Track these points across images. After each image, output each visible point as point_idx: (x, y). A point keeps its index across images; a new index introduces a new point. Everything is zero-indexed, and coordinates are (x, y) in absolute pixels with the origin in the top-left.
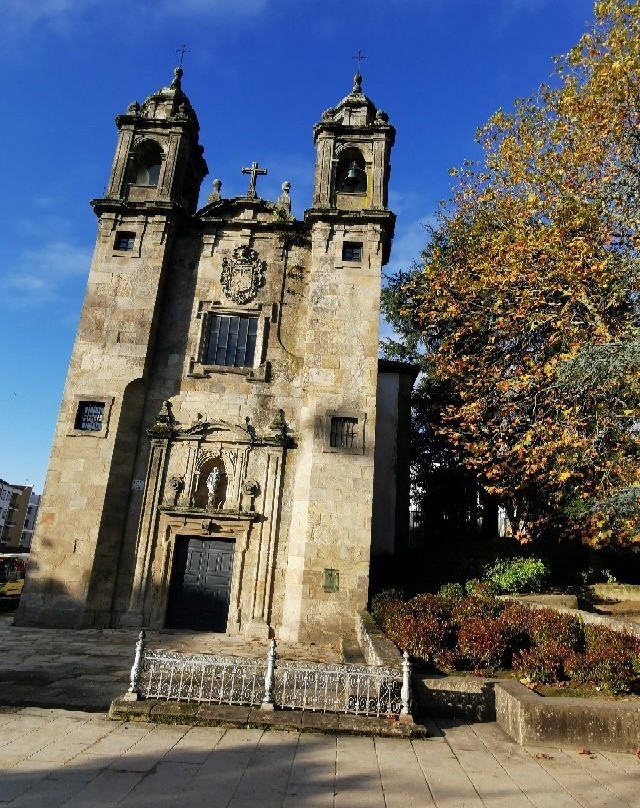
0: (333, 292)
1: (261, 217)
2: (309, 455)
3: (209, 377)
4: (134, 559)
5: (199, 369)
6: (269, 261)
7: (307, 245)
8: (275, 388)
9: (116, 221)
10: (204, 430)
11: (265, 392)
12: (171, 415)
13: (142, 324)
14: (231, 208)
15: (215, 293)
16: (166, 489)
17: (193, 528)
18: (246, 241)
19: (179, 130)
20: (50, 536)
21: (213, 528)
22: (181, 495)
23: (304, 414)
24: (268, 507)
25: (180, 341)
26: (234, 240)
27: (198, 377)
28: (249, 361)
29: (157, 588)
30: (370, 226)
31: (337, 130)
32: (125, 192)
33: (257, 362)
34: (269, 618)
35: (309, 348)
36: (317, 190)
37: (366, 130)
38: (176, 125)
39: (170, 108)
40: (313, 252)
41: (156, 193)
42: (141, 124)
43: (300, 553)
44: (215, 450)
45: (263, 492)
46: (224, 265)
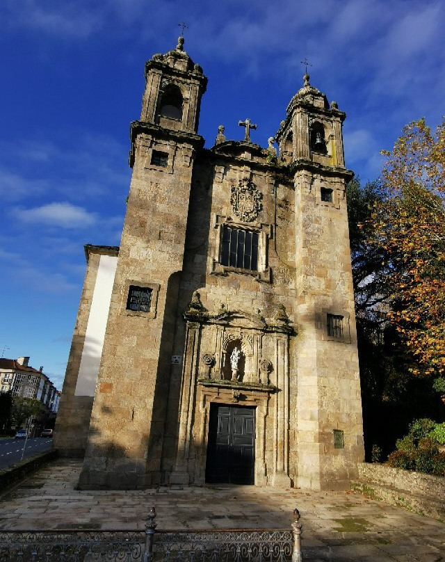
0: (317, 221)
1: (256, 160)
2: (311, 344)
3: (227, 275)
4: (177, 424)
5: (220, 268)
6: (265, 193)
7: (292, 186)
8: (276, 289)
9: (152, 142)
10: (227, 318)
11: (271, 291)
12: (200, 303)
13: (178, 226)
14: (236, 149)
15: (227, 210)
16: (201, 362)
17: (227, 397)
18: (248, 176)
19: (197, 82)
20: (108, 404)
21: (242, 397)
22: (213, 370)
23: (302, 309)
24: (280, 381)
25: (203, 244)
26: (238, 174)
27: (220, 274)
28: (255, 267)
29: (197, 448)
30: (337, 179)
31: (309, 108)
32: (157, 120)
33: (261, 267)
34: (290, 471)
35: (306, 261)
36: (298, 147)
37: (329, 113)
38: (195, 78)
39: (186, 65)
40: (298, 192)
41: (181, 126)
42: (168, 71)
43: (312, 419)
44: (236, 334)
45: (275, 369)
46: (232, 191)
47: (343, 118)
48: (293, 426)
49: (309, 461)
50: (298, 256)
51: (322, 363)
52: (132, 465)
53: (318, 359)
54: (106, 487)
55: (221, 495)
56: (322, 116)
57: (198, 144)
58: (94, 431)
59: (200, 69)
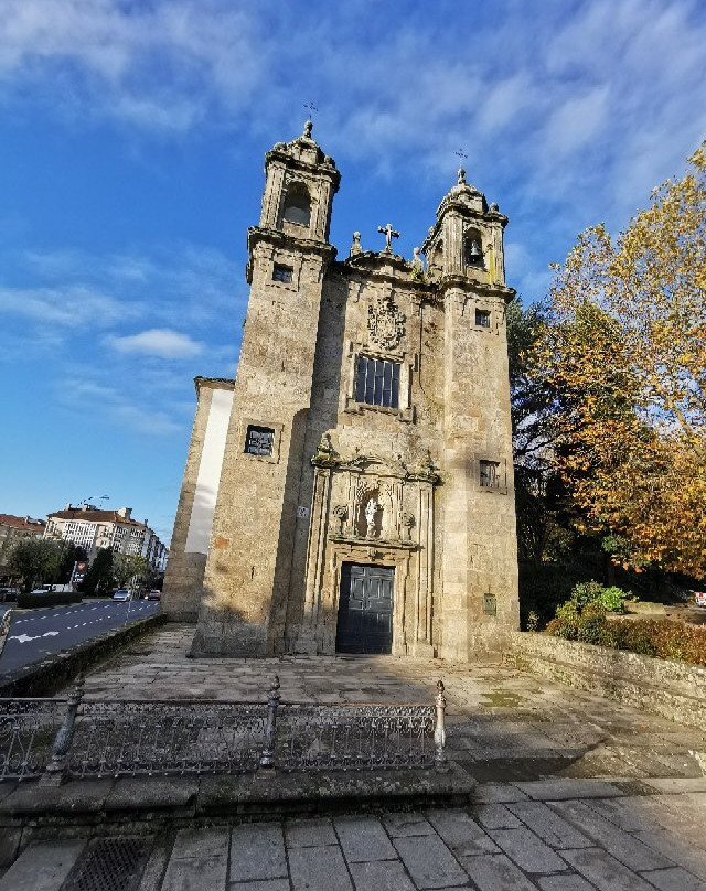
1: (399, 275)
2: (460, 496)
3: (362, 414)
4: (304, 585)
5: (354, 405)
6: (408, 315)
7: (441, 306)
8: (421, 430)
9: (274, 252)
10: (363, 464)
11: (413, 432)
12: (331, 446)
13: (306, 357)
14: (374, 260)
15: (363, 335)
16: (331, 516)
17: (361, 555)
18: (389, 294)
19: (328, 178)
20: (224, 562)
21: (379, 556)
22: (345, 524)
23: (449, 453)
24: (423, 538)
25: (334, 377)
26: (377, 292)
27: (354, 412)
28: (395, 404)
29: (326, 613)
30: (495, 299)
31: (463, 211)
32: (280, 225)
33: (403, 404)
34: (432, 640)
35: (456, 397)
36: (450, 260)
37: (488, 217)
38: (326, 173)
39: (314, 156)
40: (448, 314)
41: (308, 233)
42: (292, 164)
43: (460, 581)
44: (372, 483)
45: (418, 524)
46: (370, 313)
47: (504, 223)
48: (438, 589)
49: (455, 630)
50: (447, 390)
51: (474, 518)
52: (252, 632)
53: (469, 514)
54: (223, 655)
55: (354, 665)
56: (480, 221)
57: (329, 256)
58: (209, 593)
59: (332, 162)
